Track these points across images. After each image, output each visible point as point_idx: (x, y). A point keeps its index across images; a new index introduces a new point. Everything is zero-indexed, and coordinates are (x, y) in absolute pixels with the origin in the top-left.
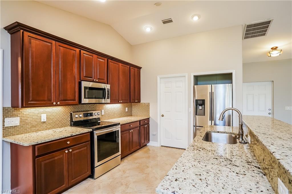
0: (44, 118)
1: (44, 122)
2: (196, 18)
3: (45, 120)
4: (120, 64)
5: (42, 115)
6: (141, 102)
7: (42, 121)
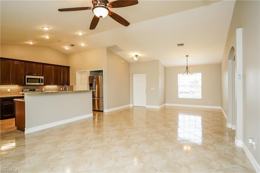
0: (9, 90)
1: (9, 92)
2: (83, 45)
3: (10, 91)
4: (52, 66)
5: (8, 89)
6: (70, 85)
7: (8, 91)
